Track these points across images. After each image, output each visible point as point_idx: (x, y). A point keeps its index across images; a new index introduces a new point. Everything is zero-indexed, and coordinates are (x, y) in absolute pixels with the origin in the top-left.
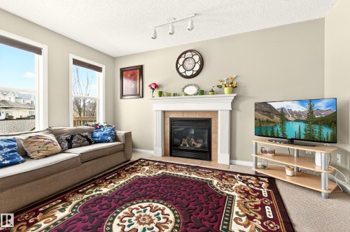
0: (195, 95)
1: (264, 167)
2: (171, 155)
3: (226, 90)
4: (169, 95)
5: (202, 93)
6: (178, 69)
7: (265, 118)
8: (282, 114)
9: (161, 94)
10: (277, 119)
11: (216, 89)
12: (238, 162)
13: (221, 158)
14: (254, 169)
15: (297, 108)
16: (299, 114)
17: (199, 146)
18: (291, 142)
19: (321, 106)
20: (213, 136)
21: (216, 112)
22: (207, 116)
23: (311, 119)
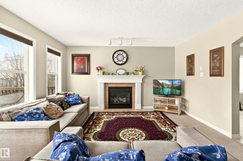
0: (123, 75)
1: (157, 108)
2: (109, 108)
3: (140, 73)
4: (109, 74)
5: (128, 74)
6: (113, 60)
7: (157, 86)
8: (162, 85)
9: (104, 73)
10: (161, 87)
11: (135, 72)
12: (144, 107)
13: (137, 106)
14: (154, 109)
15: (168, 83)
16: (168, 85)
17: (125, 101)
18: (167, 96)
19: (176, 82)
20: (133, 95)
21: (135, 83)
22: (130, 86)
23: (173, 87)
